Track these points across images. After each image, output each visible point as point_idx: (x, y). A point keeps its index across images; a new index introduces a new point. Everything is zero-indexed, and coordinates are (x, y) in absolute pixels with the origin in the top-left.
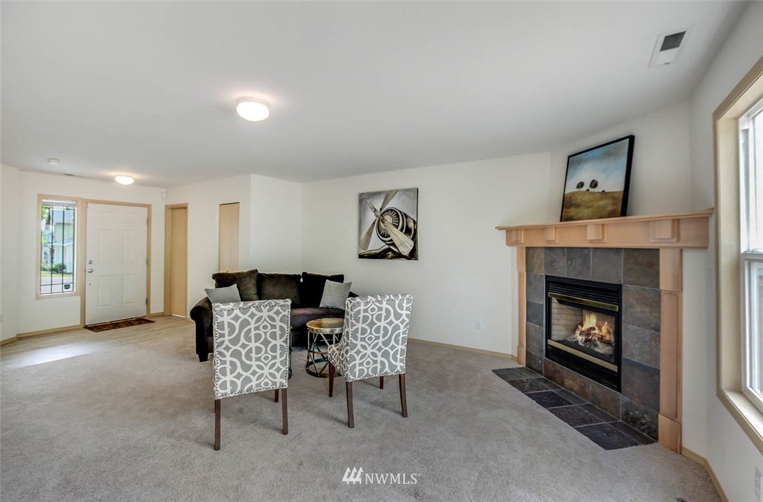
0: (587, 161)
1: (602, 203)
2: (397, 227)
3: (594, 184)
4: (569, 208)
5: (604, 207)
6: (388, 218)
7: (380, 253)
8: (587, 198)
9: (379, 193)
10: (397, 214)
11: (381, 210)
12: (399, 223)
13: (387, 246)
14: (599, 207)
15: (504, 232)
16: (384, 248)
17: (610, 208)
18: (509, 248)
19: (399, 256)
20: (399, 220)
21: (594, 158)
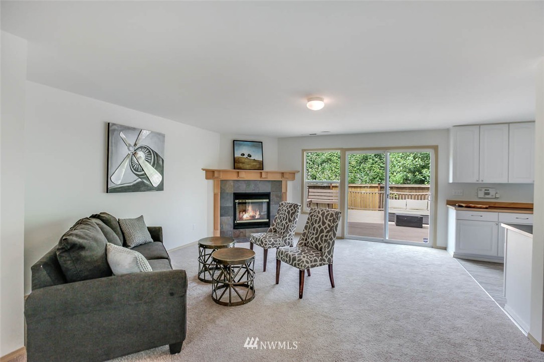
0: (244, 145)
1: (255, 163)
2: (150, 163)
3: (249, 156)
4: (237, 164)
5: (256, 165)
6: (141, 154)
7: (134, 185)
8: (247, 160)
9: (134, 129)
10: (150, 151)
11: (135, 145)
12: (151, 160)
13: (140, 180)
14: (253, 165)
15: (205, 171)
16: (137, 181)
17: (258, 166)
18: (207, 181)
19: (150, 188)
20: (151, 157)
21: (248, 145)
